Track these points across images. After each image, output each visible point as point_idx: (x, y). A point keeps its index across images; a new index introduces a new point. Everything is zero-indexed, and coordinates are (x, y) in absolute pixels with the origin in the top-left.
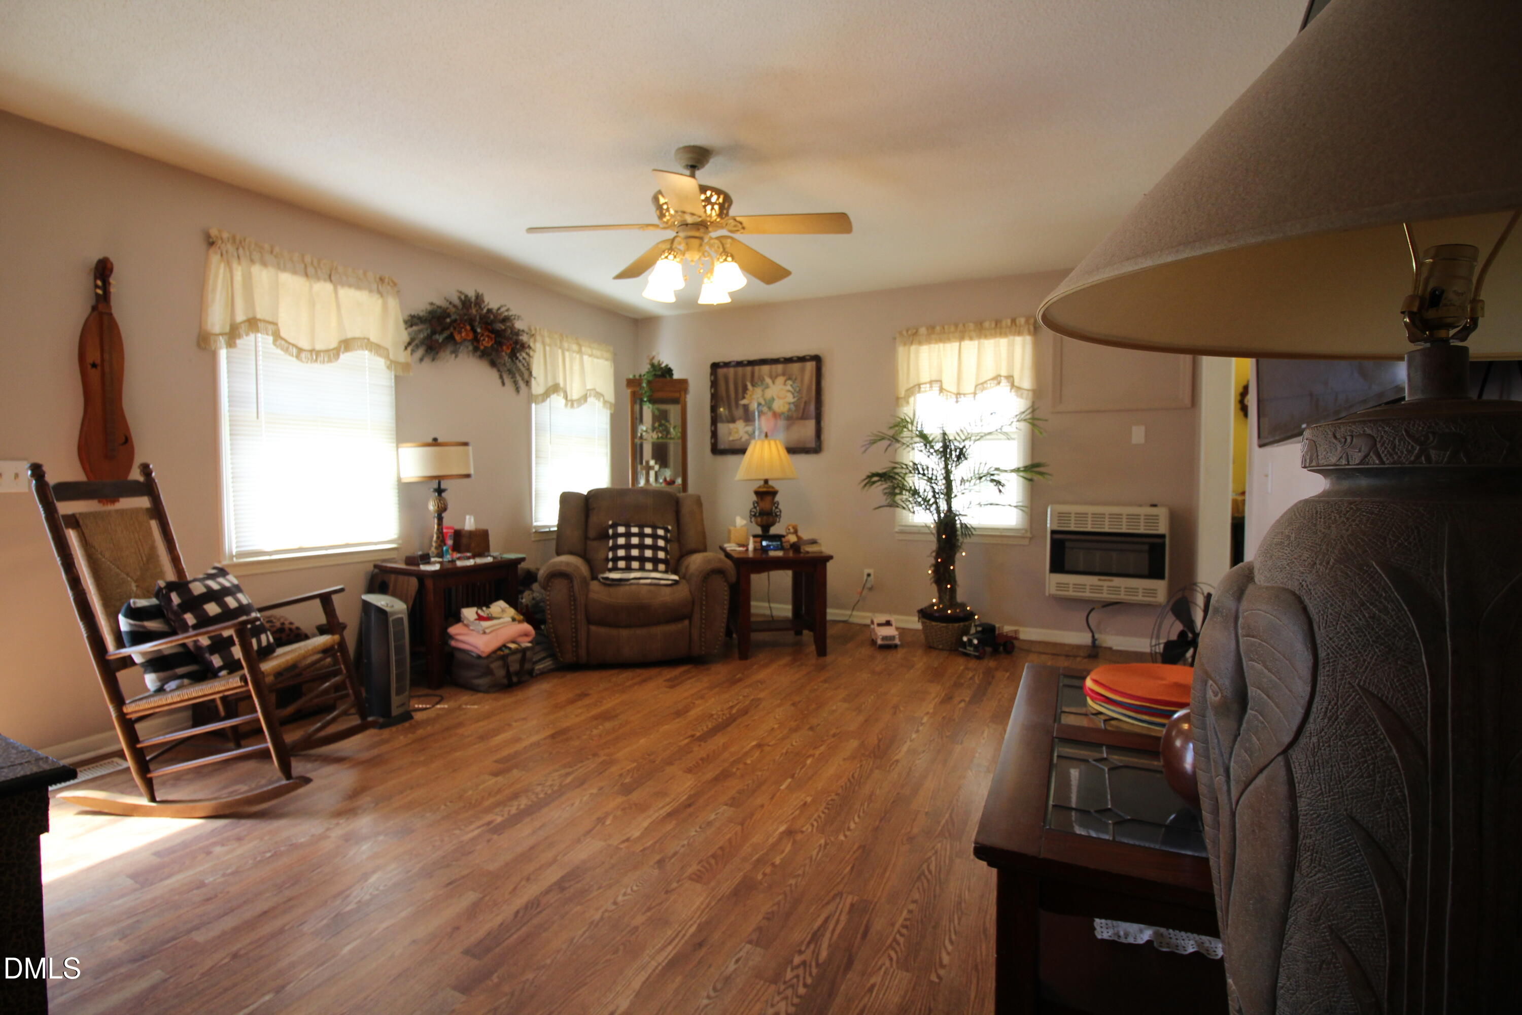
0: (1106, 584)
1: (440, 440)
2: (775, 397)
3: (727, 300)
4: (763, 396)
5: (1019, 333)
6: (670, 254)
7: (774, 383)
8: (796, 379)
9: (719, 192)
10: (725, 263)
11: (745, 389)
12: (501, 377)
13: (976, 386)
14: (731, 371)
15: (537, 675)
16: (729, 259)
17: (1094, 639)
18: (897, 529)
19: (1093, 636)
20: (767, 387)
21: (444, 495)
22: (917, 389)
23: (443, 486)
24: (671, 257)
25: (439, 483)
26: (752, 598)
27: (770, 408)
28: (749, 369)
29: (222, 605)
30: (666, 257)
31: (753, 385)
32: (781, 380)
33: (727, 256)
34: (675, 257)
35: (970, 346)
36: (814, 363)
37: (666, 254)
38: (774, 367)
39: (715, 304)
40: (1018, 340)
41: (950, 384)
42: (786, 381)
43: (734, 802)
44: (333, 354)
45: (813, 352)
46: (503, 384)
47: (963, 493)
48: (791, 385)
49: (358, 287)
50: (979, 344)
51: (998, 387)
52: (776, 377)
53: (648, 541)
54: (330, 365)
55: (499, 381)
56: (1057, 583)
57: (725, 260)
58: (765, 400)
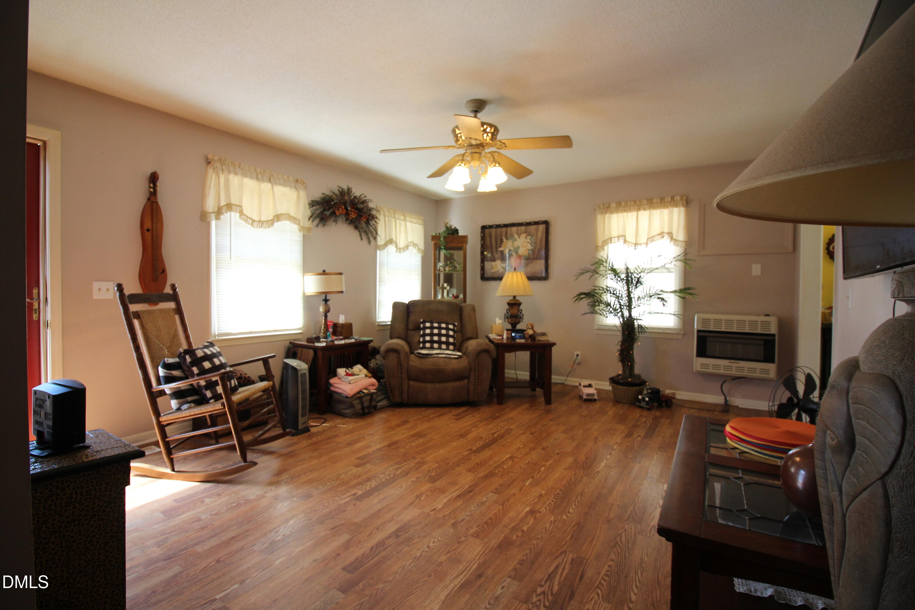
0: (734, 365)
1: (327, 272)
2: (520, 246)
3: (495, 189)
4: (513, 245)
5: (676, 206)
6: (462, 163)
7: (519, 237)
8: (533, 235)
9: (491, 126)
10: (495, 167)
11: (502, 241)
12: (360, 235)
13: (648, 239)
14: (493, 230)
15: (379, 409)
16: (497, 165)
17: (726, 400)
18: (596, 327)
19: (725, 399)
20: (515, 240)
21: (328, 303)
22: (609, 241)
23: (328, 298)
24: (463, 165)
25: (326, 296)
26: (506, 367)
27: (517, 253)
28: (504, 229)
29: (212, 363)
30: (460, 165)
31: (506, 239)
32: (523, 236)
33: (496, 163)
34: (465, 165)
35: (644, 215)
36: (544, 226)
37: (460, 163)
38: (519, 228)
39: (488, 192)
40: (676, 210)
41: (631, 238)
42: (527, 236)
43: (497, 491)
44: (270, 223)
45: (543, 219)
46: (362, 239)
47: (639, 306)
48: (530, 239)
49: (285, 185)
50: (650, 213)
51: (662, 239)
52: (521, 233)
53: (444, 332)
54: (268, 229)
55: (359, 238)
56: (701, 364)
57: (495, 166)
58: (514, 248)
